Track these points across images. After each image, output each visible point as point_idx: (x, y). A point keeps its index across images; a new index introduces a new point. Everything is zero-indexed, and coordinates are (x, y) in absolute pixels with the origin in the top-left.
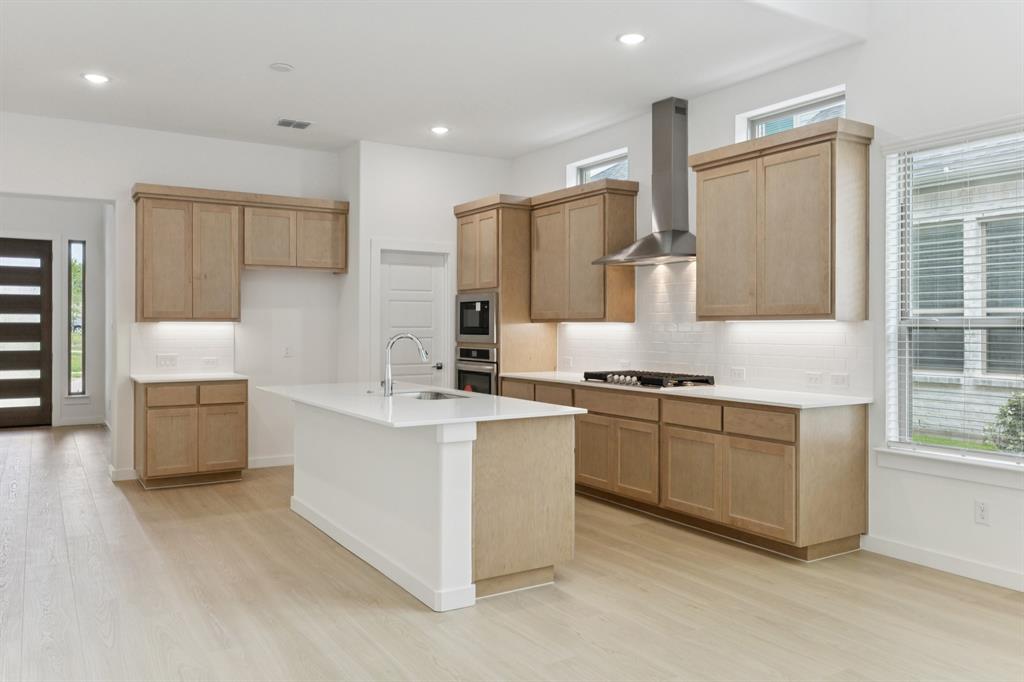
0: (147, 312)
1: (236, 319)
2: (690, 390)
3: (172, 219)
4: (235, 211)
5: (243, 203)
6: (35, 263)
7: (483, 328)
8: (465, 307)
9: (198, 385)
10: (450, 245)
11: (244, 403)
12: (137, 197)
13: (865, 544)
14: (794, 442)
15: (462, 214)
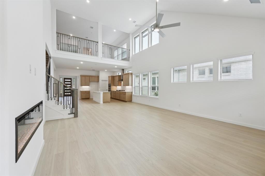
0: (82, 85)
1: (89, 86)
2: (123, 91)
3: (84, 78)
4: (89, 77)
5: (90, 76)
6: (70, 80)
7: (110, 87)
8: (109, 85)
9: (86, 91)
10: (108, 79)
11: (90, 93)
12: (81, 76)
13: (132, 101)
14: (126, 94)
15: (109, 77)
